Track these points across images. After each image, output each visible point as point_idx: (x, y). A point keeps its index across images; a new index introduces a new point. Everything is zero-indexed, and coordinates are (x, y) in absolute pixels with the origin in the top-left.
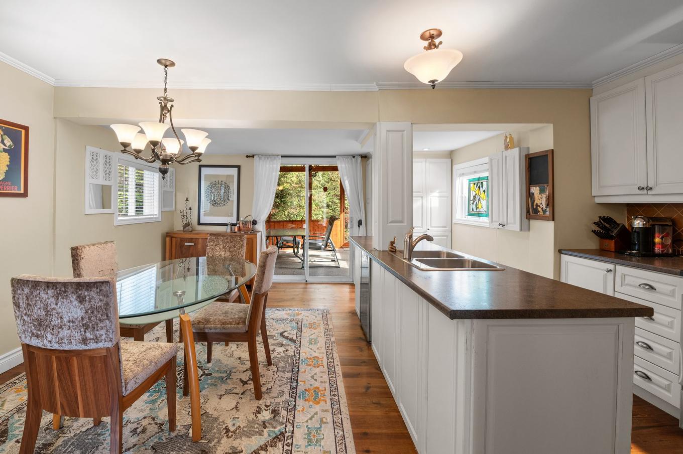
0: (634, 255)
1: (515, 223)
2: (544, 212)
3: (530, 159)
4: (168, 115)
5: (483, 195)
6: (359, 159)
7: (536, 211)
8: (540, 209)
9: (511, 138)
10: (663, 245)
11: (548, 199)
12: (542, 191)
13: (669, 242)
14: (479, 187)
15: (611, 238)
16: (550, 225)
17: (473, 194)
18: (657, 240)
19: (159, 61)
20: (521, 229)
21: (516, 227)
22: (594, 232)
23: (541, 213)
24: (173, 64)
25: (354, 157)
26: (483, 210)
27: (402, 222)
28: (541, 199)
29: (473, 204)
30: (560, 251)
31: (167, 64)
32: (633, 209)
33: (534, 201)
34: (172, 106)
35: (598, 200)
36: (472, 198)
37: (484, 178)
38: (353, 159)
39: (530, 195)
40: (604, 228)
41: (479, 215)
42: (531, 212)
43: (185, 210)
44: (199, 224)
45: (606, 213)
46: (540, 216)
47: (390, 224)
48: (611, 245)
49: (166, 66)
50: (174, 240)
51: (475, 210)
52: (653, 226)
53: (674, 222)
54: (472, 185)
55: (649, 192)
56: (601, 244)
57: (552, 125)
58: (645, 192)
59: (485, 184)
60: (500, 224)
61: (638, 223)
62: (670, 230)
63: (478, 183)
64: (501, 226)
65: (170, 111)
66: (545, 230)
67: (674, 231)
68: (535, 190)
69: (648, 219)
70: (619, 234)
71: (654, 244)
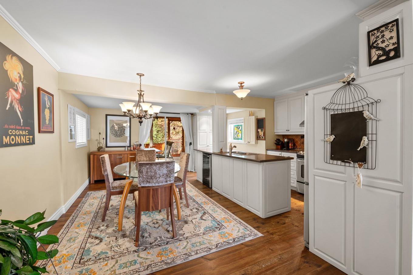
0: (285, 149)
1: (253, 141)
2: (262, 137)
3: (258, 120)
4: (142, 98)
5: (239, 131)
6: (190, 115)
7: (260, 137)
8: (261, 137)
9: (252, 112)
10: (291, 146)
11: (264, 133)
12: (262, 131)
13: (292, 145)
14: (238, 129)
15: (279, 145)
16: (264, 142)
17: (235, 131)
18: (290, 145)
19: (138, 74)
20: (255, 143)
21: (254, 143)
22: (275, 143)
23: (261, 138)
24: (143, 75)
25: (188, 114)
26: (240, 137)
27: (223, 142)
28: (261, 133)
29: (236, 135)
30: (267, 150)
31: (141, 75)
32: (284, 136)
33: (259, 134)
34: (144, 94)
35: (276, 134)
36: (235, 133)
37: (240, 125)
38: (188, 115)
39: (258, 132)
40: (278, 142)
41: (238, 139)
42: (258, 138)
43: (99, 139)
44: (107, 147)
45: (278, 138)
46: (261, 139)
47: (220, 143)
48: (279, 147)
49: (140, 76)
50: (96, 156)
51: (236, 137)
52: (289, 141)
53: (293, 139)
54: (235, 128)
55: (289, 131)
56: (277, 147)
57: (265, 110)
58: (288, 131)
59: (240, 127)
60: (248, 142)
61: (286, 140)
62: (293, 142)
63: (238, 127)
64: (248, 143)
65: (143, 96)
66: (263, 143)
67: (294, 142)
68: (259, 130)
69: (288, 139)
70: (281, 144)
71: (289, 146)
